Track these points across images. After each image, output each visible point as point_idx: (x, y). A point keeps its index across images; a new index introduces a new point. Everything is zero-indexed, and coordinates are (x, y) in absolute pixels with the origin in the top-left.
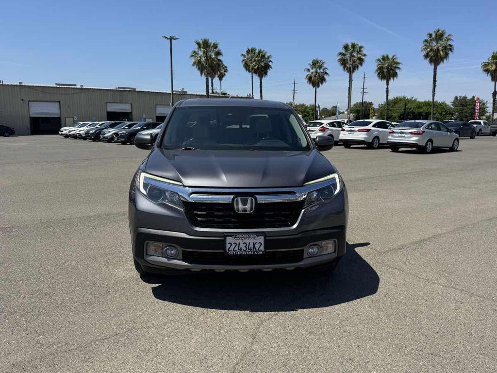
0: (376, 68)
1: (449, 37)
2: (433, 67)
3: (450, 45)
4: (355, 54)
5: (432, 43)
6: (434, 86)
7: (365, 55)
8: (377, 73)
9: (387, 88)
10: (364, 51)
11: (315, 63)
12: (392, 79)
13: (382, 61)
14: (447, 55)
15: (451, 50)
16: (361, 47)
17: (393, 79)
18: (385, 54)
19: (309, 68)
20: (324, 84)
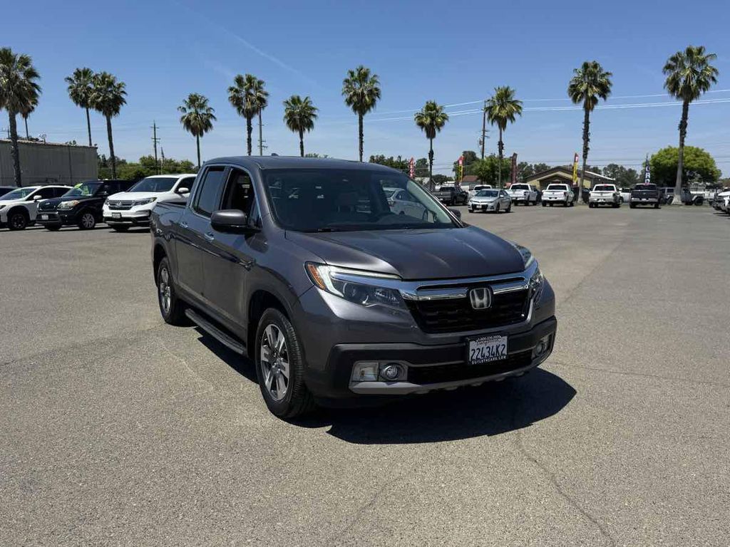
0: (285, 114)
1: (375, 79)
2: (357, 117)
3: (376, 89)
4: (252, 91)
5: (355, 84)
6: (361, 142)
7: (266, 94)
8: (286, 121)
9: (302, 143)
10: (265, 89)
11: (193, 100)
12: (307, 130)
13: (291, 104)
14: (373, 103)
15: (378, 95)
16: (260, 83)
17: (309, 130)
18: (295, 94)
19: (185, 106)
20: (209, 130)
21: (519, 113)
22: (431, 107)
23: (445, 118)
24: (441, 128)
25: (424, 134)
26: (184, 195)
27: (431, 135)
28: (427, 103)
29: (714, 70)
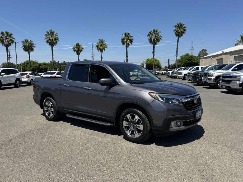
0: (22, 46)
1: (57, 34)
2: (51, 47)
3: (57, 38)
4: (8, 37)
5: (49, 36)
6: (53, 56)
7: (14, 39)
8: (23, 48)
9: (29, 56)
10: (13, 37)
12: (31, 51)
13: (25, 42)
14: (56, 42)
15: (58, 40)
16: (11, 34)
17: (32, 52)
18: (26, 39)
21: (107, 48)
22: (78, 45)
23: (83, 48)
24: (81, 52)
25: (76, 53)
26: (3, 76)
27: (78, 54)
28: (76, 43)
29: (161, 36)
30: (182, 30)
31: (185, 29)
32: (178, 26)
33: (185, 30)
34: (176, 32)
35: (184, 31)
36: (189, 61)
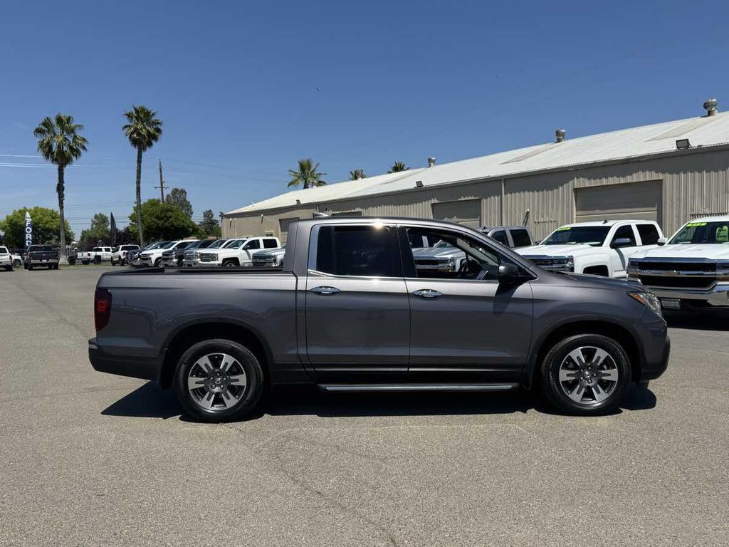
30: (152, 131)
31: (159, 126)
32: (136, 115)
33: (158, 130)
34: (132, 133)
35: (156, 134)
36: (163, 221)
